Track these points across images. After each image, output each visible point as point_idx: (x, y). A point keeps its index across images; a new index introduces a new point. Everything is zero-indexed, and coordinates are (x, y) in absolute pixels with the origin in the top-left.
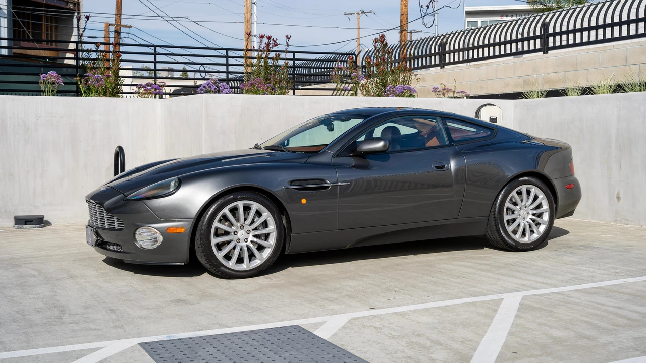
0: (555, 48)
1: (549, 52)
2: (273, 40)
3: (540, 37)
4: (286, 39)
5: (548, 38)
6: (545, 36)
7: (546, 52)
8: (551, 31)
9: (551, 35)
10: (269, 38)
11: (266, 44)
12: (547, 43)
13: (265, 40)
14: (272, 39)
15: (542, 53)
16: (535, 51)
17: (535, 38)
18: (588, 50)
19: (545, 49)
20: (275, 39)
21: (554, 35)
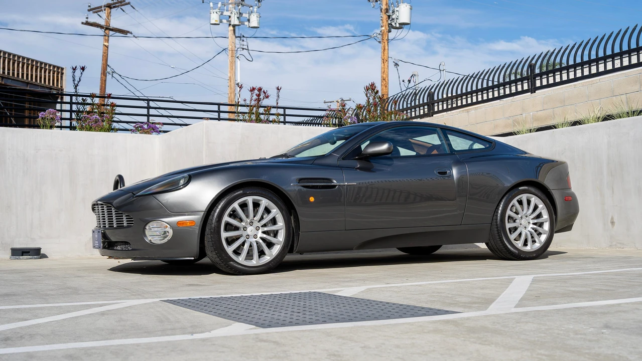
0: (542, 87)
1: (536, 91)
2: (264, 92)
3: (527, 78)
4: (276, 90)
5: (534, 79)
6: (532, 77)
7: (533, 92)
8: (537, 71)
9: (538, 75)
10: (260, 90)
11: (256, 95)
13: (256, 92)
14: (263, 90)
15: (530, 93)
16: (523, 92)
17: (522, 80)
18: (575, 85)
19: (533, 89)
20: (265, 91)
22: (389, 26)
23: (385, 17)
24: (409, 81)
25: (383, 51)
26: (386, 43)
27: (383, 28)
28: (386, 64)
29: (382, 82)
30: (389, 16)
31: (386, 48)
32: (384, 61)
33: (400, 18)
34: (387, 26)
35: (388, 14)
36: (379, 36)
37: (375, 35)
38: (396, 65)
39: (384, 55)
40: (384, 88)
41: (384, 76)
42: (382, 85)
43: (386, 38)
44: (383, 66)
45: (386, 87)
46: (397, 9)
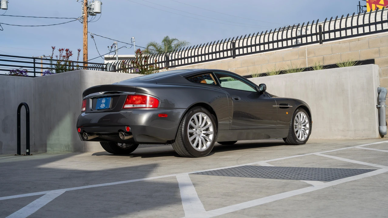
0: (239, 55)
1: (236, 57)
3: (230, 50)
5: (235, 50)
6: (234, 49)
7: (234, 57)
8: (237, 46)
9: (237, 48)
10: (67, 50)
12: (234, 52)
13: (65, 52)
15: (232, 58)
16: (228, 57)
17: (227, 50)
18: (261, 54)
19: (234, 56)
20: (70, 51)
21: (239, 48)
22: (88, 13)
23: (85, 8)
24: (112, 47)
25: (84, 28)
26: (86, 23)
27: (84, 15)
28: (86, 36)
29: (84, 47)
30: (88, 8)
31: (86, 26)
32: (86, 34)
33: (94, 9)
34: (87, 14)
35: (87, 6)
36: (82, 19)
37: (79, 18)
38: (93, 37)
39: (85, 31)
40: (85, 50)
41: (85, 43)
42: (84, 49)
43: (86, 20)
44: (84, 37)
45: (86, 49)
46: (93, 3)
